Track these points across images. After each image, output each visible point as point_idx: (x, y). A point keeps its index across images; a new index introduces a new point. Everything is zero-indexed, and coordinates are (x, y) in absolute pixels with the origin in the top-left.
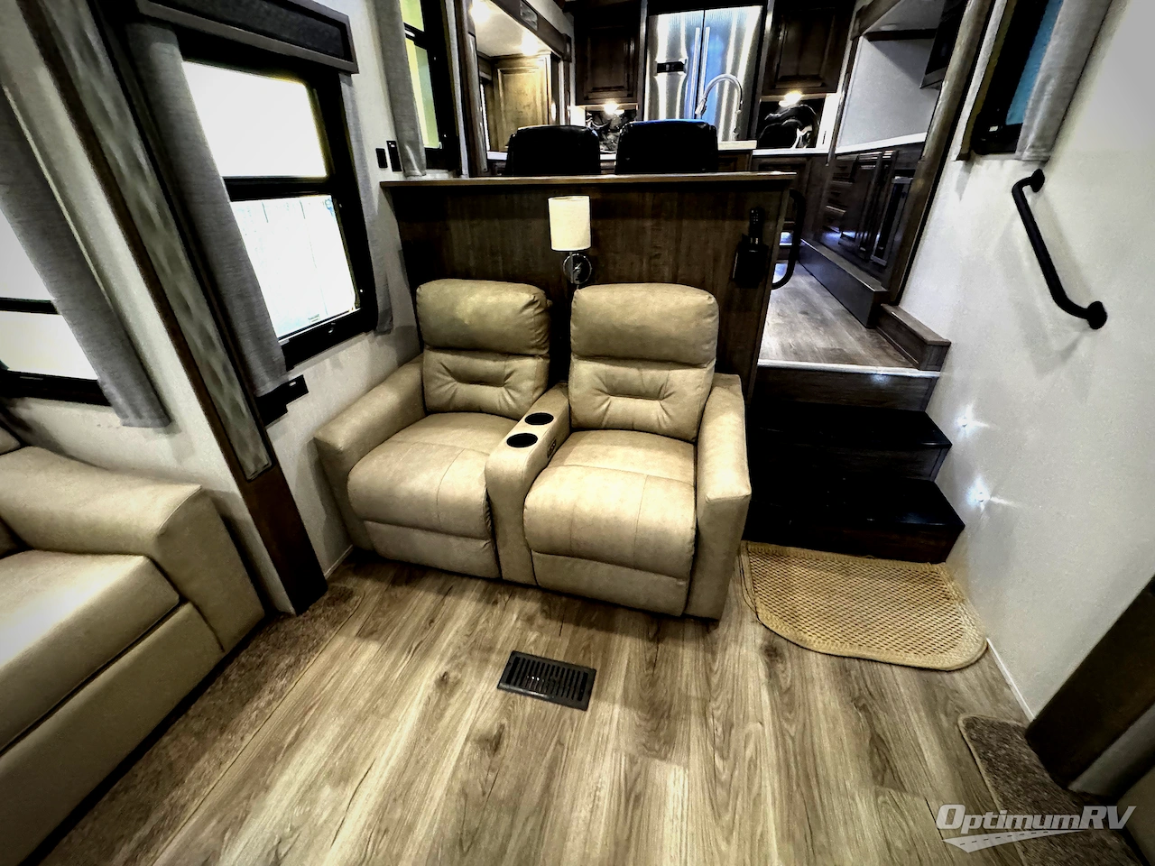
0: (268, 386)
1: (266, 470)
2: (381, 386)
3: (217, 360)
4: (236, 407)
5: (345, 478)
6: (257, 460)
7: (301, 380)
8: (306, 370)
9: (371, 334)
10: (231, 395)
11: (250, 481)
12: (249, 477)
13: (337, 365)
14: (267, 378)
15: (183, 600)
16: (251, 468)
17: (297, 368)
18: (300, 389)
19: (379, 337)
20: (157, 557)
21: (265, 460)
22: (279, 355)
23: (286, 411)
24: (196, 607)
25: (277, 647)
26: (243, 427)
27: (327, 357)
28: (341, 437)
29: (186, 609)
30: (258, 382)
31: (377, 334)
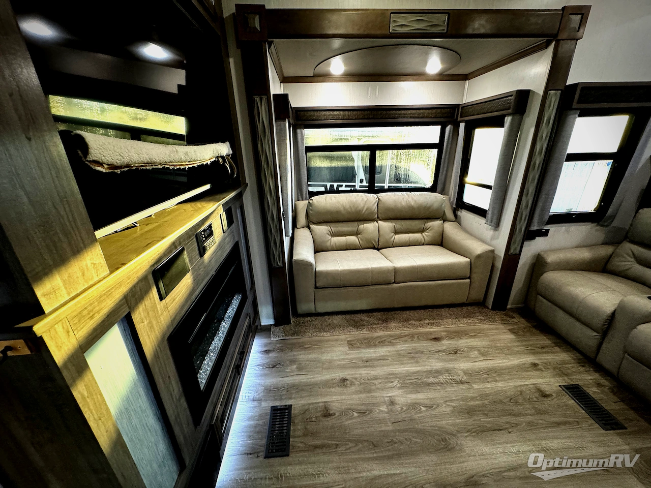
0: (535, 227)
1: (516, 255)
2: (584, 248)
3: (525, 213)
4: (521, 229)
5: (542, 274)
6: (515, 249)
7: (548, 231)
8: (552, 228)
9: (595, 224)
10: (522, 226)
11: (509, 255)
12: (509, 253)
13: (568, 231)
14: (536, 224)
15: (469, 278)
16: (512, 251)
17: (549, 226)
18: (545, 234)
19: (598, 228)
20: (472, 262)
21: (518, 251)
22: (546, 218)
23: (535, 239)
24: (470, 282)
25: (480, 312)
26: (518, 237)
27: (565, 226)
28: (551, 258)
29: (468, 280)
30: (532, 225)
31: (599, 225)
